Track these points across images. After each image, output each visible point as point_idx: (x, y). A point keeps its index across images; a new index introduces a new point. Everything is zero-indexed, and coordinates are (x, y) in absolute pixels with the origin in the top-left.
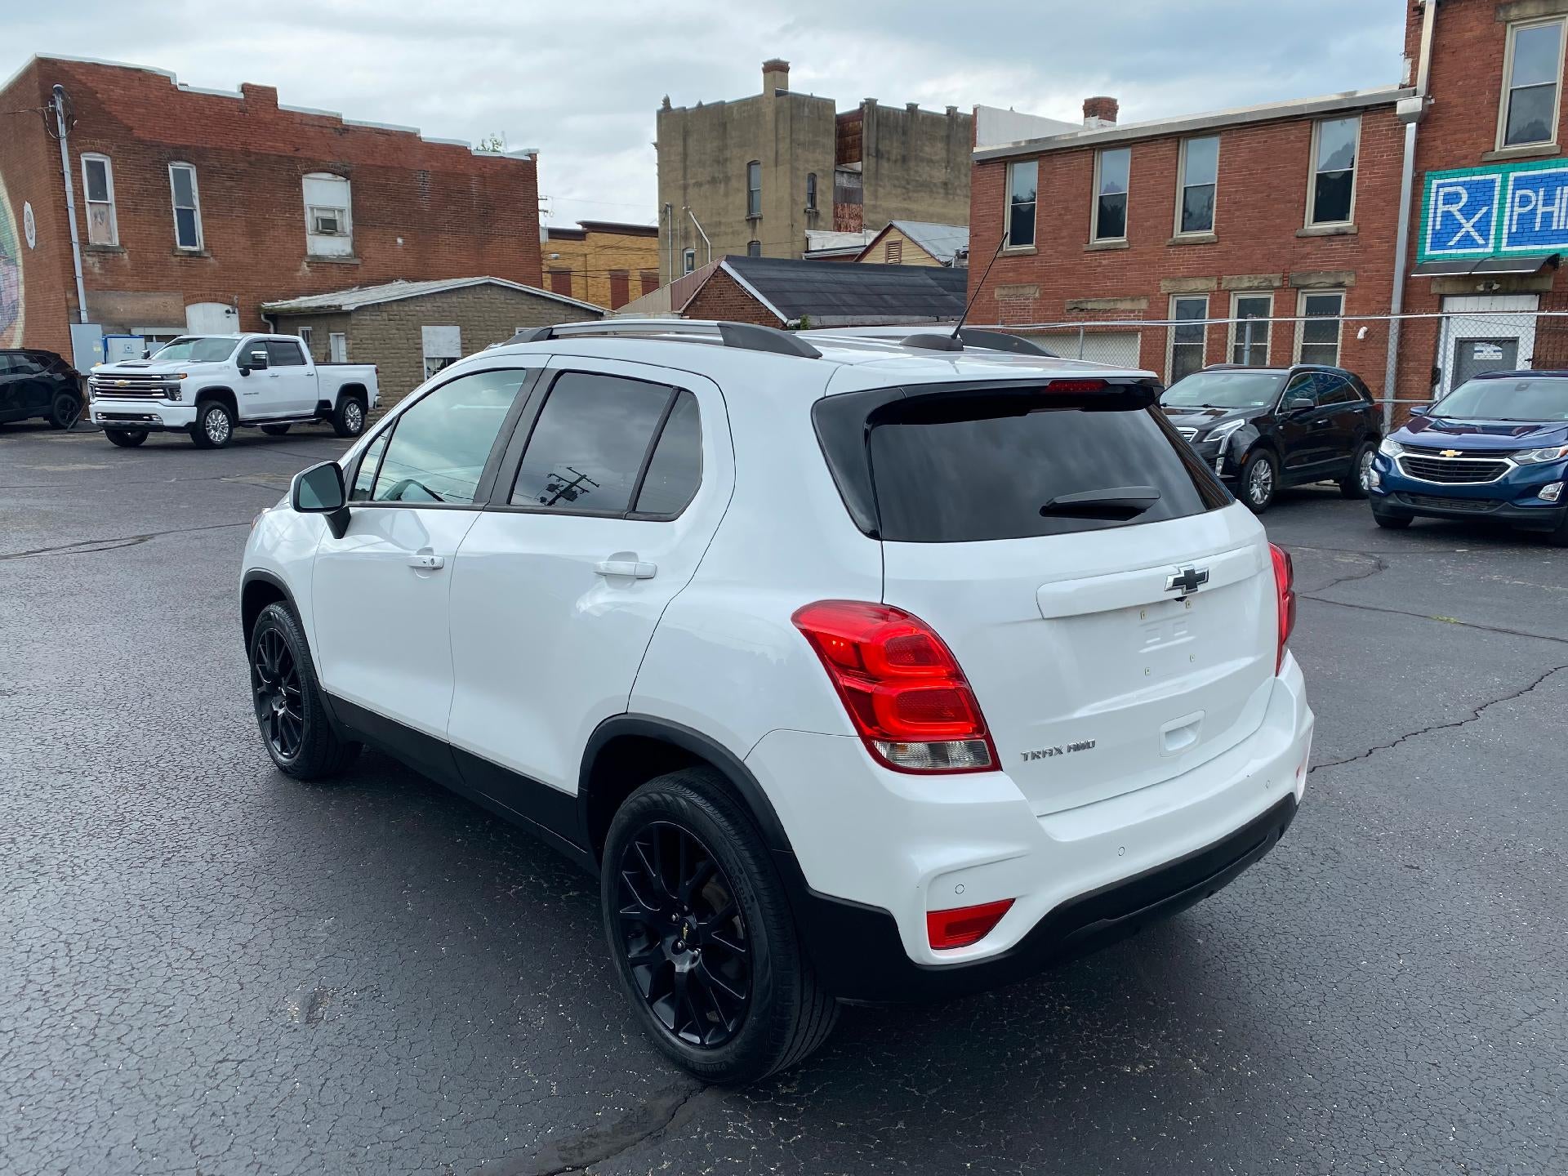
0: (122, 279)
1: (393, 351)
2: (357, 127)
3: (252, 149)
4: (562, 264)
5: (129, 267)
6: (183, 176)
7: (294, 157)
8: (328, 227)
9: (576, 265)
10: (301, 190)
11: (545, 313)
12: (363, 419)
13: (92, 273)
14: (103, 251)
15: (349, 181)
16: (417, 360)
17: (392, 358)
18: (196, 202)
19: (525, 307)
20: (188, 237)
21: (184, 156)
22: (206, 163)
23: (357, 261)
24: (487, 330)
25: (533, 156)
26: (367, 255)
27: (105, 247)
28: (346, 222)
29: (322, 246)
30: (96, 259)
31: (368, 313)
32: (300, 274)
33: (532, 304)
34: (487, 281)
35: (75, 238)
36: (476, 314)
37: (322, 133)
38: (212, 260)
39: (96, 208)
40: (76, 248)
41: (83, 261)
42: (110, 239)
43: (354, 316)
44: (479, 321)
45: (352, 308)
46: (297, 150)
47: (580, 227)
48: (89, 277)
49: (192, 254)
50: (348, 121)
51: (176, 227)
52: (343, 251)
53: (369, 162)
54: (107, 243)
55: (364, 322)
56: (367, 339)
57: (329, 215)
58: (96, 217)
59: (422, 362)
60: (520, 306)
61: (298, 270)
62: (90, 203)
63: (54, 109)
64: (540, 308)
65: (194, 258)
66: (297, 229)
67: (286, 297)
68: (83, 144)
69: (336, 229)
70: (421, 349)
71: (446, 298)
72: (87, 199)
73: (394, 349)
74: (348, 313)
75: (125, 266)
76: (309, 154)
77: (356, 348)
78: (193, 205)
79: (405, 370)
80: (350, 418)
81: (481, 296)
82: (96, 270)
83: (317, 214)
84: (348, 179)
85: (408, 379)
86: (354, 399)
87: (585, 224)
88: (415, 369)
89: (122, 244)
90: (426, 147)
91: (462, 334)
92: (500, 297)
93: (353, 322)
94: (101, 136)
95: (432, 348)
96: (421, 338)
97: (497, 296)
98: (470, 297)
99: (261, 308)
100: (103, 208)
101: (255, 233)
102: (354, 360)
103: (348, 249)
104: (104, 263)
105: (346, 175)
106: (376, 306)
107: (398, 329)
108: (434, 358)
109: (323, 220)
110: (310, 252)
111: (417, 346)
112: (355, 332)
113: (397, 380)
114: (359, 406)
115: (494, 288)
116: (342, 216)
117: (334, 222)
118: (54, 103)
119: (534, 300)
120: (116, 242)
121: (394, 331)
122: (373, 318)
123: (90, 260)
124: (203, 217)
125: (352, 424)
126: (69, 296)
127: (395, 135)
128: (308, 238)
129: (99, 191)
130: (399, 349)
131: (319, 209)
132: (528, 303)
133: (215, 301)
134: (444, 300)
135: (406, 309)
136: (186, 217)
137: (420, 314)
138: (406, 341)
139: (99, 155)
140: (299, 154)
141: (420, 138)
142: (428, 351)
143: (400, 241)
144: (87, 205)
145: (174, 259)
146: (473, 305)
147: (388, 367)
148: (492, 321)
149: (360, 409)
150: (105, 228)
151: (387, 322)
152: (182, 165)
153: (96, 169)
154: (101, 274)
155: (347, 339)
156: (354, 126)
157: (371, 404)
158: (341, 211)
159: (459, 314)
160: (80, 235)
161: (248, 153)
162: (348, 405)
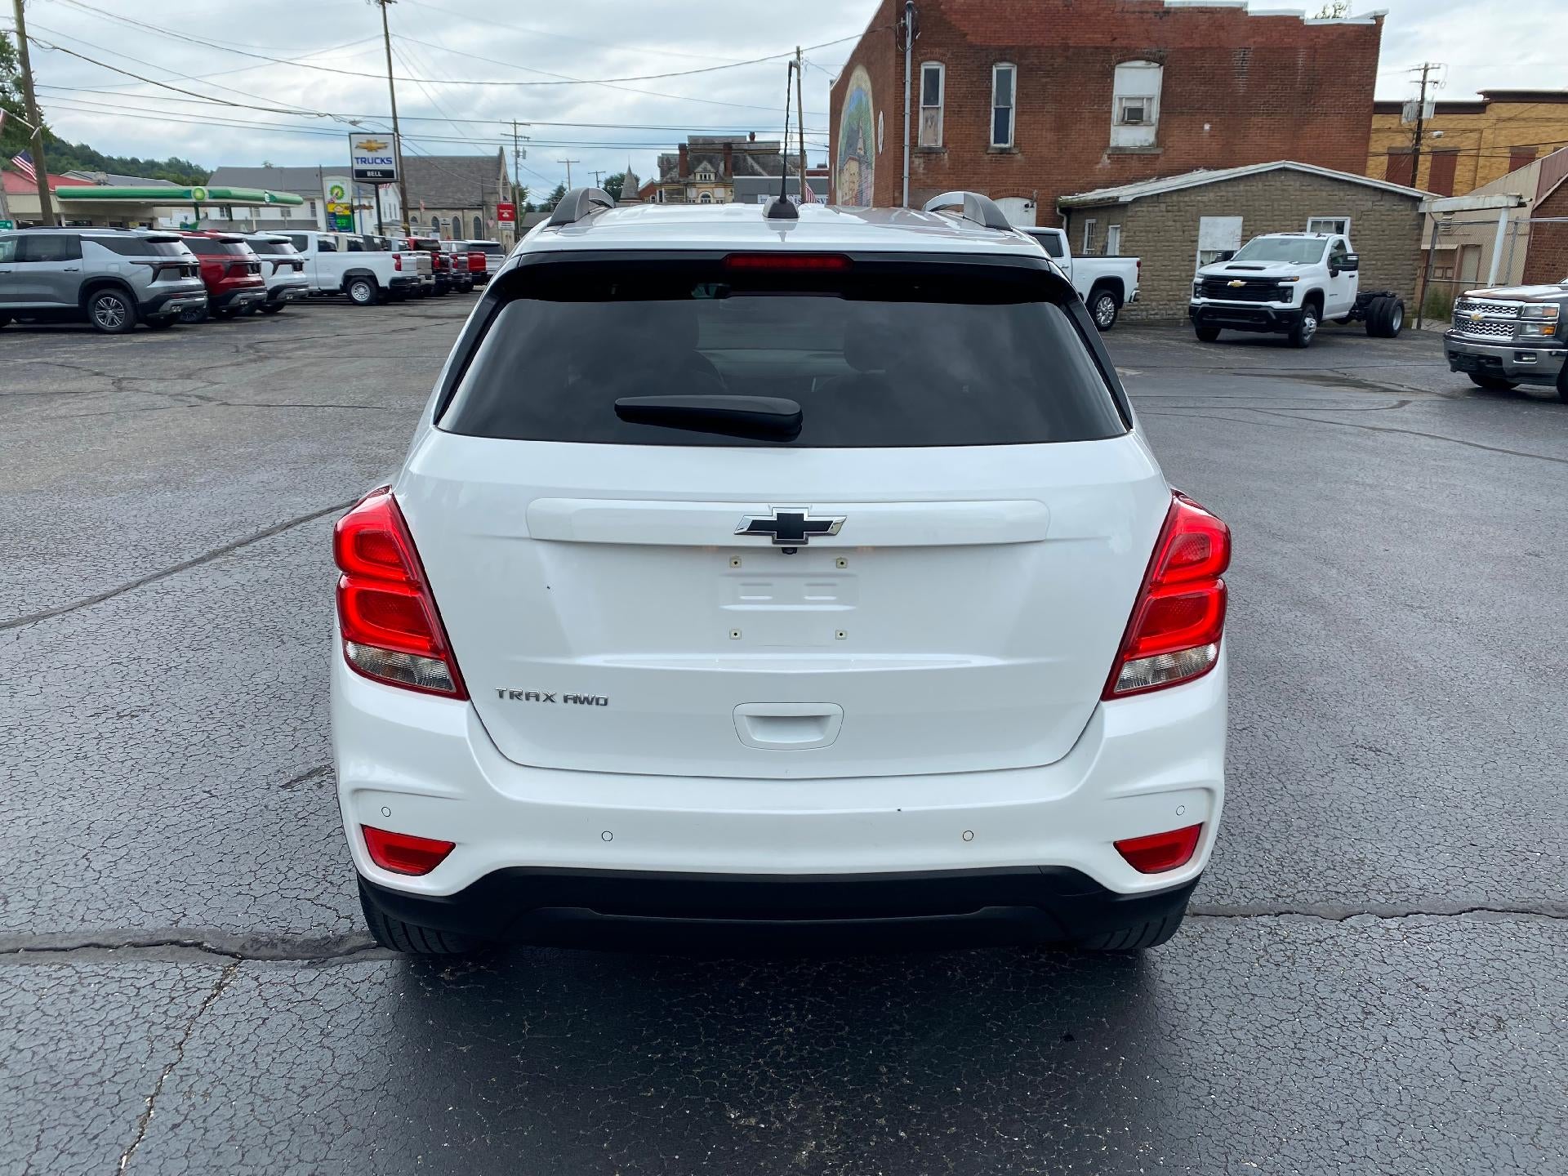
0: (940, 178)
1: (1167, 244)
2: (1179, 8)
3: (1071, 43)
4: (1447, 143)
5: (948, 166)
6: (1004, 76)
7: (1111, 48)
8: (1134, 117)
9: (1467, 143)
10: (1113, 81)
11: (1348, 200)
12: (1116, 312)
13: (916, 173)
14: (929, 152)
15: (1162, 68)
16: (1191, 253)
17: (1165, 251)
18: (1013, 101)
19: (1324, 194)
20: (1001, 136)
21: (1008, 57)
22: (1027, 62)
23: (1159, 151)
24: (1274, 221)
25: (1379, 19)
26: (1170, 144)
27: (930, 148)
28: (1154, 111)
29: (1125, 137)
30: (921, 160)
31: (1146, 205)
32: (1099, 166)
33: (1333, 191)
34: (1282, 166)
35: (907, 141)
36: (1264, 203)
37: (1142, 18)
38: (1019, 157)
39: (928, 113)
40: (907, 150)
41: (911, 163)
42: (936, 141)
43: (1130, 207)
44: (1266, 211)
45: (1130, 199)
46: (1114, 39)
47: (1480, 98)
48: (914, 177)
49: (1002, 151)
50: (1170, 3)
51: (992, 126)
52: (1146, 140)
53: (1187, 44)
54: (933, 145)
55: (1139, 214)
56: (1141, 232)
57: (1137, 105)
58: (927, 121)
59: (1195, 256)
60: (1317, 193)
61: (1097, 163)
62: (924, 109)
63: (905, 24)
64: (1342, 194)
65: (1005, 155)
66: (1103, 121)
67: (1083, 190)
68: (926, 54)
69: (1141, 118)
70: (1197, 241)
71: (1233, 186)
72: (921, 105)
73: (1168, 241)
74: (1125, 205)
75: (945, 165)
76: (1125, 42)
77: (1129, 241)
78: (1009, 104)
79: (1176, 264)
80: (1102, 311)
81: (1273, 183)
82: (921, 170)
83: (1124, 104)
84: (1161, 65)
85: (1178, 273)
86: (1109, 292)
87: (1486, 94)
88: (1186, 263)
89: (945, 145)
90: (1251, 22)
91: (1244, 226)
92: (1294, 184)
93: (1129, 214)
94: (939, 45)
95: (1209, 240)
96: (1198, 230)
97: (1292, 183)
98: (1260, 185)
99: (1056, 202)
100: (933, 112)
101: (1061, 126)
102: (1125, 253)
103: (1152, 139)
104: (927, 164)
105: (1160, 61)
106: (1155, 199)
107: (1174, 221)
108: (1210, 252)
109: (1130, 110)
110: (1113, 144)
111: (1193, 238)
112: (1130, 223)
113: (1166, 274)
114: (1113, 300)
115: (1291, 174)
116: (1150, 105)
117: (1140, 111)
118: (905, 19)
119: (1336, 186)
120: (940, 143)
121: (1170, 223)
122: (1150, 209)
123: (917, 161)
124: (1017, 114)
125: (1103, 318)
126: (897, 195)
127: (1219, 12)
128: (1113, 128)
129: (932, 97)
130: (1173, 241)
131: (1127, 99)
132: (1328, 188)
133: (1017, 196)
134: (1230, 189)
135: (1186, 199)
136: (1002, 115)
137: (1201, 205)
138: (1181, 233)
139: (935, 63)
140: (1116, 44)
141: (1247, 13)
142: (1204, 244)
143: (1207, 127)
144: (921, 110)
145: (986, 157)
146: (1261, 193)
147: (1158, 260)
148: (1281, 211)
149: (1114, 303)
150: (932, 131)
151: (1165, 214)
152: (1004, 66)
153: (932, 76)
154: (924, 174)
155: (1121, 232)
156: (1176, 8)
157: (1126, 298)
158: (1150, 99)
159: (1245, 203)
160: (911, 138)
161: (1066, 47)
162: (1101, 299)
